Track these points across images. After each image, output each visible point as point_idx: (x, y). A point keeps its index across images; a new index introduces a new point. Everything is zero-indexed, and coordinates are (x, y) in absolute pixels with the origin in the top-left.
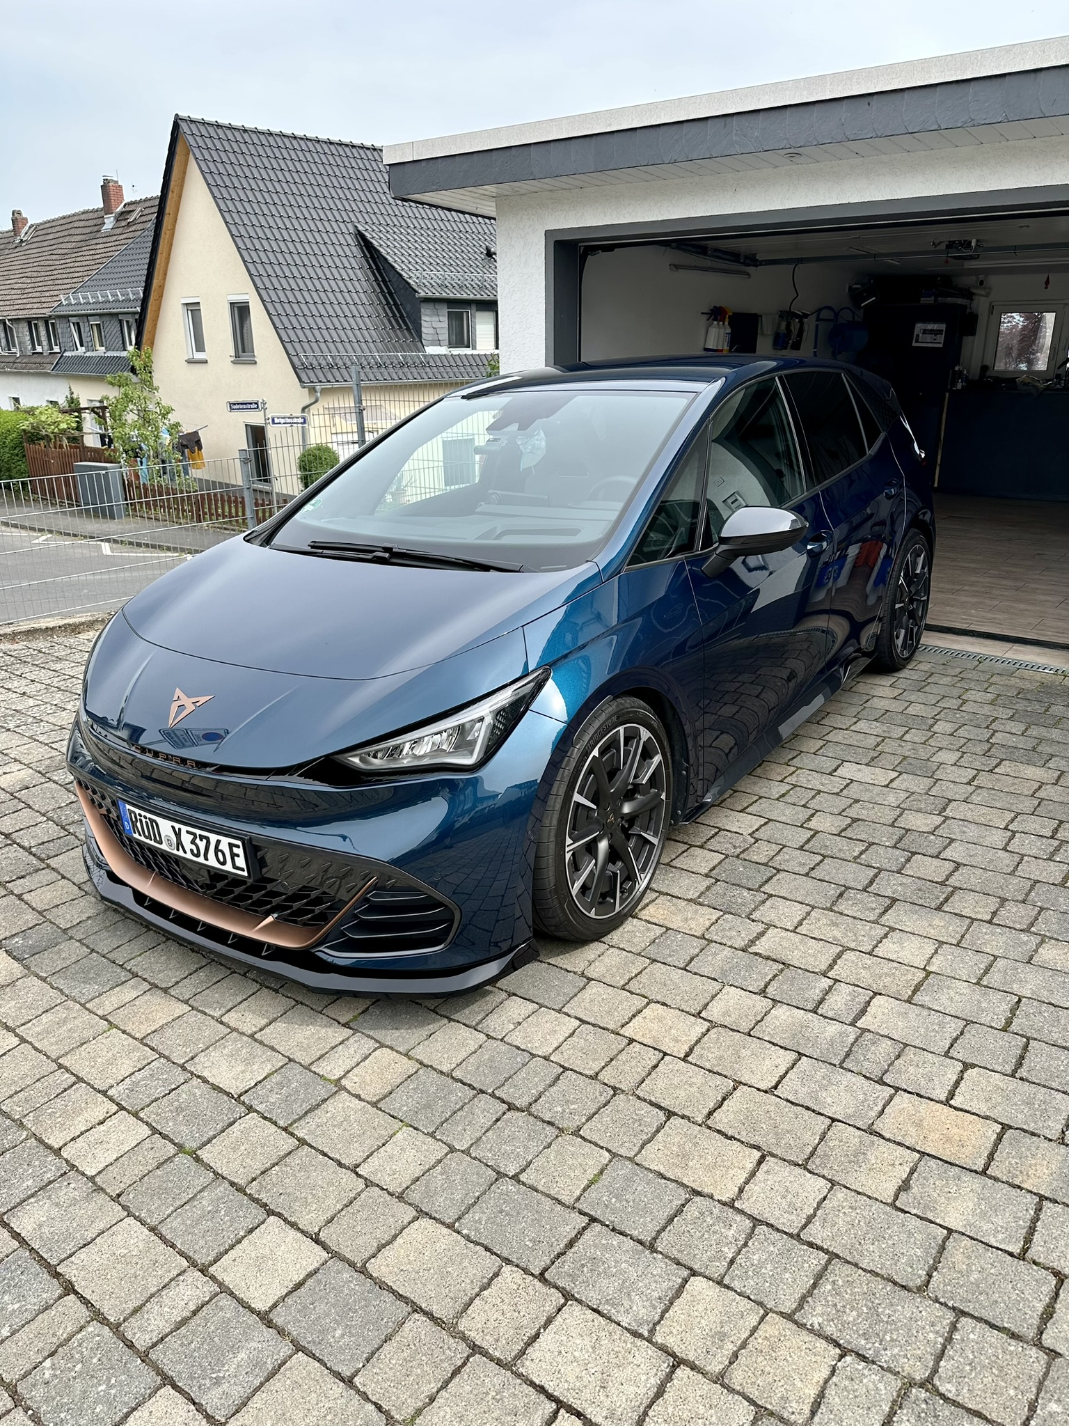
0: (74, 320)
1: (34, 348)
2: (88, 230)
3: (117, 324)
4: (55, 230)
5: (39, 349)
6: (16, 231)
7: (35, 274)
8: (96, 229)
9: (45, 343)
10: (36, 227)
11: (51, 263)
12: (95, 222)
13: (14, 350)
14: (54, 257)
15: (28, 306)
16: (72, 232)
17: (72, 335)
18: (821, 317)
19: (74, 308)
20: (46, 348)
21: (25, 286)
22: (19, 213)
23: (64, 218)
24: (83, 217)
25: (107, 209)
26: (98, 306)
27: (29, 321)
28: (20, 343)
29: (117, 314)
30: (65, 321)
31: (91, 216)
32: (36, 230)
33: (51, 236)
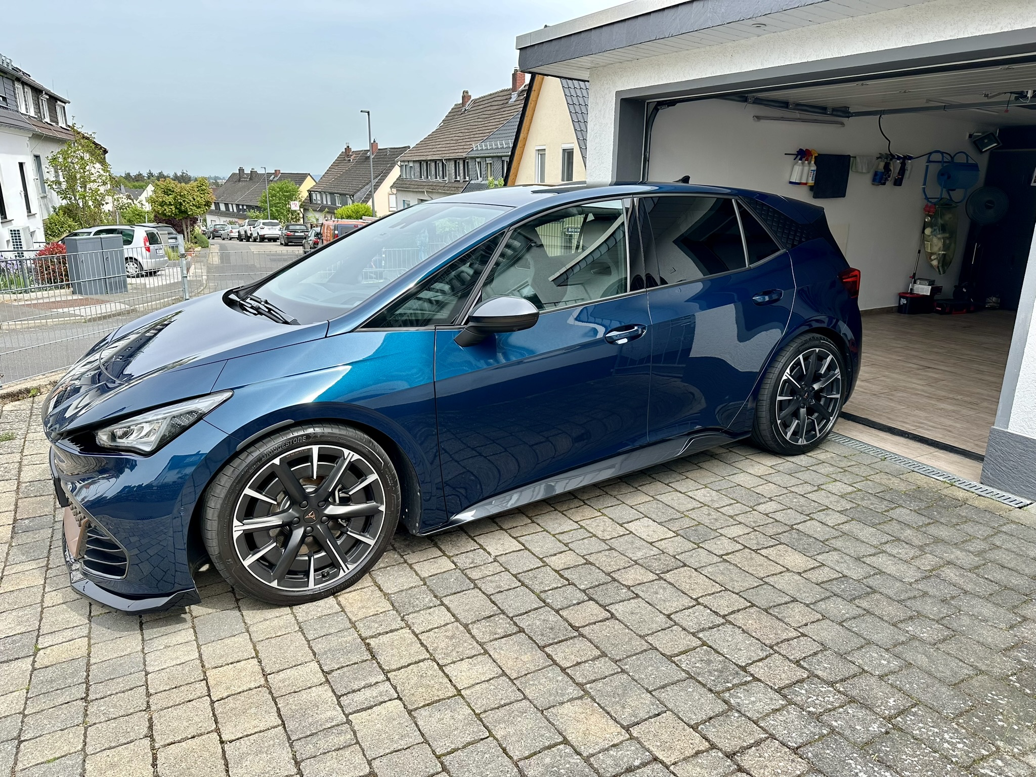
0: (478, 160)
1: (456, 178)
2: (502, 102)
3: (500, 163)
4: (484, 103)
5: (458, 179)
6: (463, 104)
7: (466, 131)
8: (506, 101)
9: (462, 175)
10: (475, 101)
11: (476, 123)
12: (507, 97)
13: (446, 179)
14: (479, 120)
15: (457, 151)
16: (493, 103)
17: (476, 170)
18: (931, 159)
19: (479, 152)
20: (462, 177)
21: (459, 138)
22: (467, 92)
23: (491, 95)
24: (501, 94)
25: (514, 89)
26: (492, 151)
27: (455, 160)
28: (449, 174)
29: (501, 157)
30: (474, 160)
31: (505, 93)
32: (474, 103)
33: (481, 107)
